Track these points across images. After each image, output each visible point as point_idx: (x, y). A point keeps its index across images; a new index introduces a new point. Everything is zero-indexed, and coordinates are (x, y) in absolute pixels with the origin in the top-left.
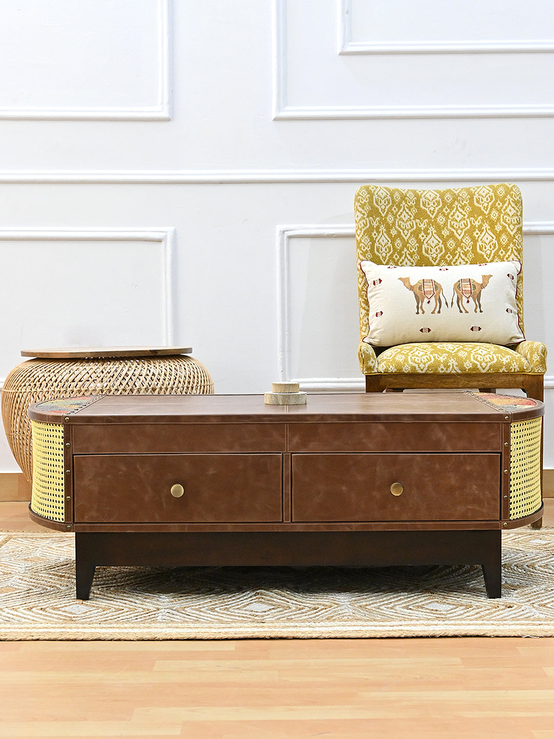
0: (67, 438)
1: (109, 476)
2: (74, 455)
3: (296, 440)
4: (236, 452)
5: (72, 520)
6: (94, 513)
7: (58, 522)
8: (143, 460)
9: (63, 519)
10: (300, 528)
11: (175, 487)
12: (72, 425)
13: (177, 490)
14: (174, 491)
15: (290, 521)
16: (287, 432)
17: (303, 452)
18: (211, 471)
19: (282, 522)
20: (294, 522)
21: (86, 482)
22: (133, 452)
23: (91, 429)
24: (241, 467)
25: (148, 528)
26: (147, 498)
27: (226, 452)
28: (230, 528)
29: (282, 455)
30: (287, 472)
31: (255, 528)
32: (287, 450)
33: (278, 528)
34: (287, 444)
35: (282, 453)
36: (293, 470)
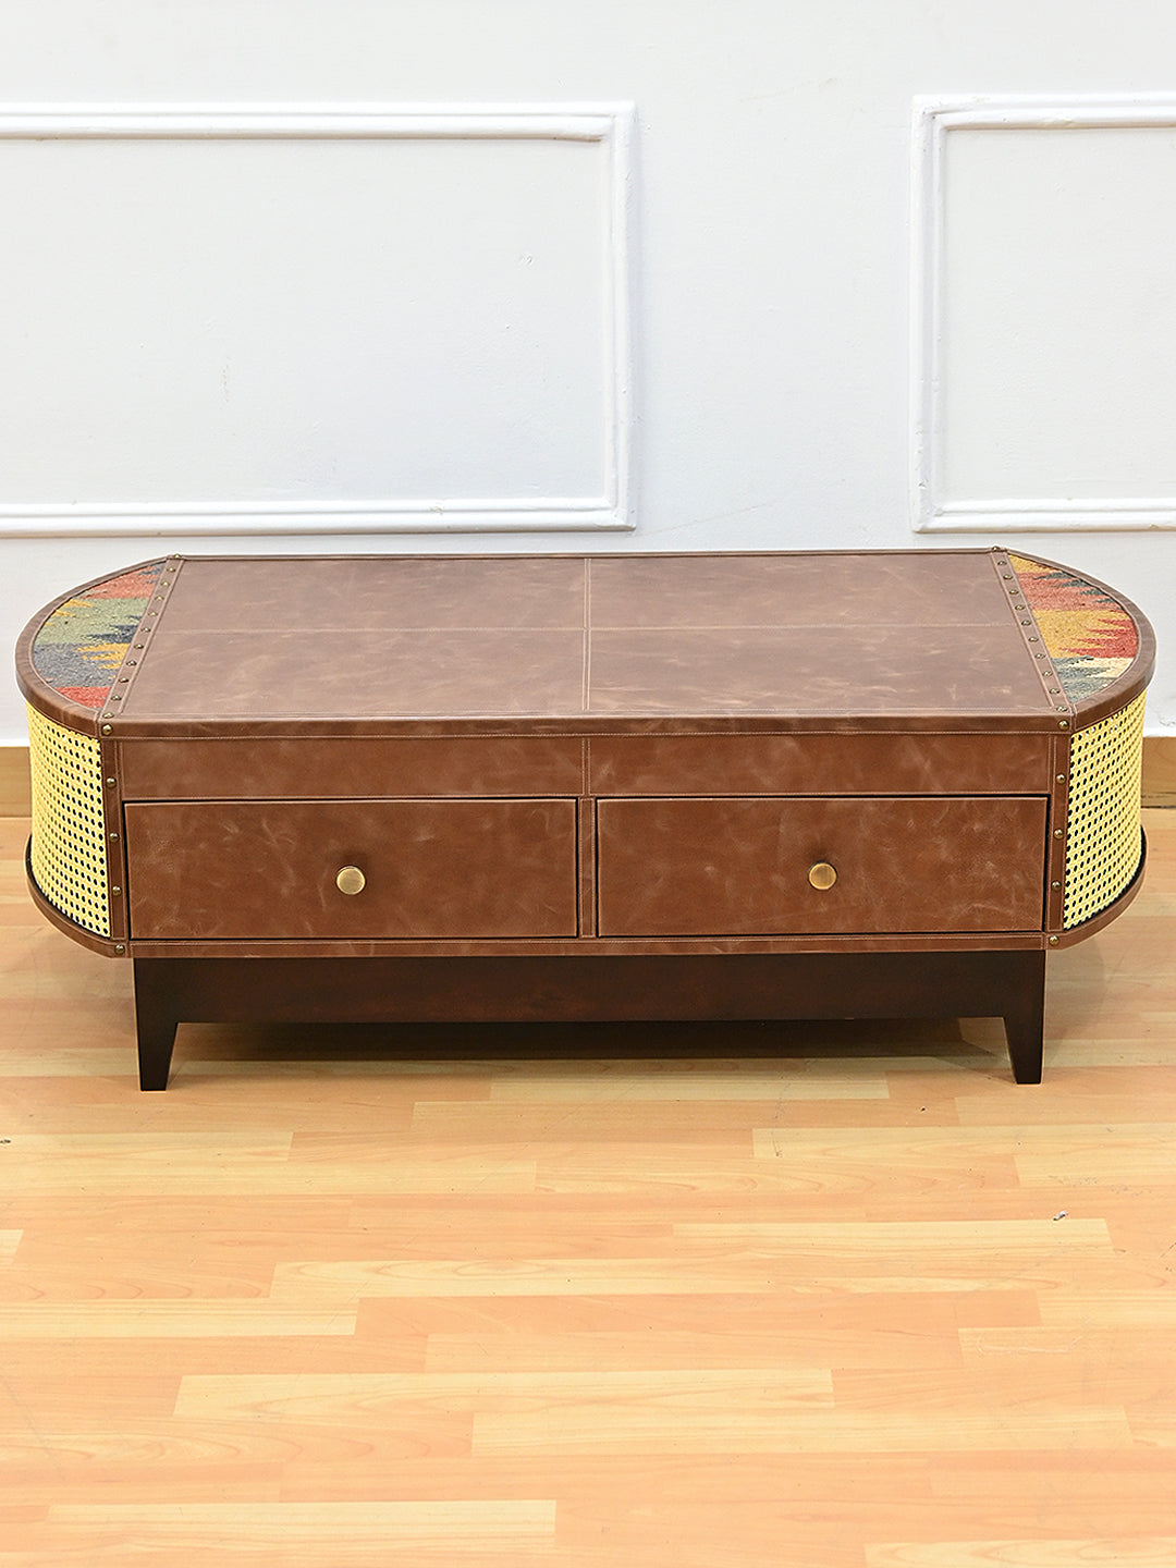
0: (107, 768)
1: (202, 846)
2: (124, 803)
3: (606, 770)
4: (477, 795)
5: (126, 934)
6: (172, 921)
7: (100, 936)
8: (276, 813)
9: (105, 931)
10: (615, 948)
11: (347, 874)
12: (118, 741)
13: (351, 879)
14: (344, 881)
15: (594, 936)
16: (586, 754)
17: (621, 796)
18: (423, 836)
19: (578, 936)
20: (602, 937)
21: (153, 858)
22: (251, 793)
23: (160, 749)
24: (487, 826)
25: (290, 949)
26: (285, 891)
27: (454, 797)
28: (465, 949)
29: (577, 803)
30: (587, 837)
31: (519, 949)
32: (586, 791)
33: (567, 949)
34: (586, 779)
35: (576, 798)
36: (599, 833)
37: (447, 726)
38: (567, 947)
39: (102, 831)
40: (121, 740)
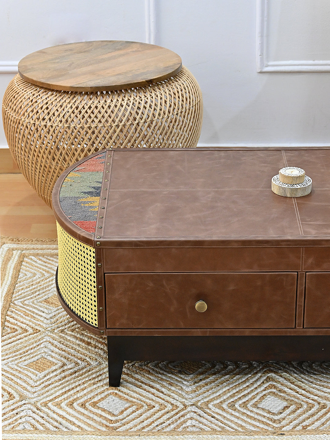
0: (98, 259)
1: (138, 291)
2: (105, 273)
3: (310, 261)
4: (254, 271)
5: (105, 326)
6: (124, 321)
7: (93, 326)
8: (169, 278)
9: (96, 325)
10: (311, 332)
11: (200, 304)
12: (103, 248)
13: (201, 306)
14: (198, 307)
15: (302, 328)
16: (303, 254)
17: (316, 271)
18: (232, 287)
19: (295, 328)
20: (305, 328)
21: (117, 296)
22: (159, 271)
23: (120, 251)
24: (259, 283)
25: (173, 332)
26: (172, 309)
27: (245, 271)
28: (247, 333)
29: (297, 274)
30: (301, 288)
31: (270, 333)
32: (302, 269)
33: (290, 333)
34: (302, 265)
35: (297, 272)
36: (306, 287)
37: (244, 242)
38: (290, 332)
39: (95, 284)
40: (104, 248)
